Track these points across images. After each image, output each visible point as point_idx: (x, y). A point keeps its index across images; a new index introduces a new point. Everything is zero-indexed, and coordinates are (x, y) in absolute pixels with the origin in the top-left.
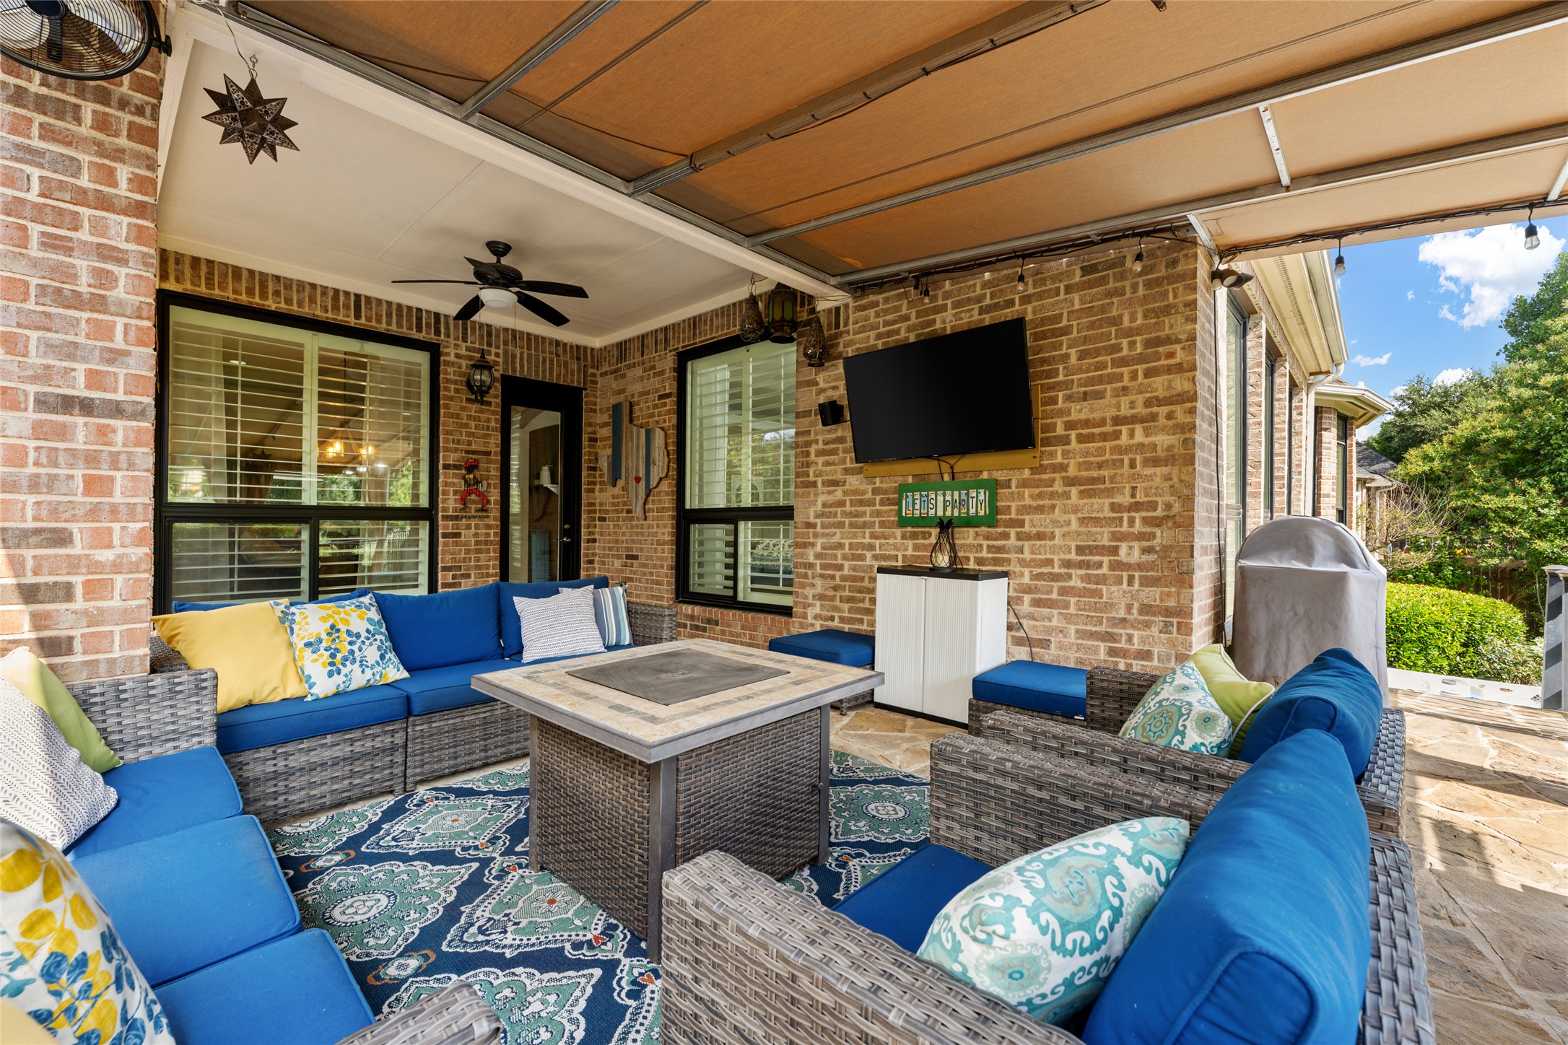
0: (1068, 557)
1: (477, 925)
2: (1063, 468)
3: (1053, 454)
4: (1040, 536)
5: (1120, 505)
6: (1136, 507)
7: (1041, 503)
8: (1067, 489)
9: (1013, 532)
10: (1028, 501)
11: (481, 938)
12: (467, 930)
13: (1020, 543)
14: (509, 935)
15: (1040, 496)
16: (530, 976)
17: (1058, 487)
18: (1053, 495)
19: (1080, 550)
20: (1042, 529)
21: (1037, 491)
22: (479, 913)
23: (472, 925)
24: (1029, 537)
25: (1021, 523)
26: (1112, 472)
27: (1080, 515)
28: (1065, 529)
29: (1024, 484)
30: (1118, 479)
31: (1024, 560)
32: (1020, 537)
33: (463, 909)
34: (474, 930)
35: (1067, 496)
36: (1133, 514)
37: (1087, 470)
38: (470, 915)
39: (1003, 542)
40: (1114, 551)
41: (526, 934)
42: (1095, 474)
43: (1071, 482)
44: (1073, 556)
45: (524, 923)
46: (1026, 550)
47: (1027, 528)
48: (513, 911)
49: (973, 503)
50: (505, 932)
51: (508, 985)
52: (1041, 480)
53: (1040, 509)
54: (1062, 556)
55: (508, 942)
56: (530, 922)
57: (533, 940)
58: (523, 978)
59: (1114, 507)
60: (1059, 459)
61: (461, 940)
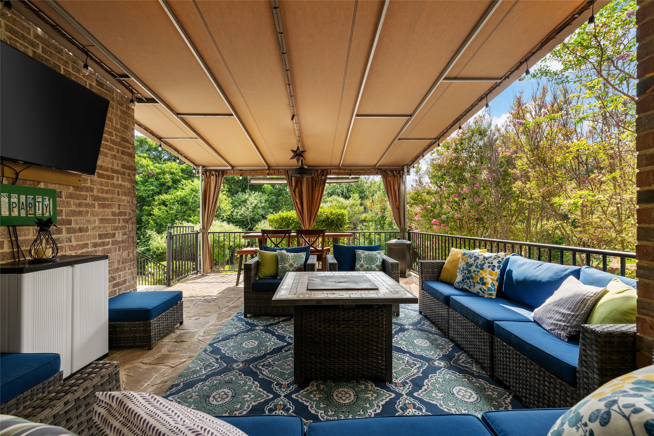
0: (95, 241)
1: (416, 367)
2: (92, 190)
3: (86, 180)
4: (81, 230)
5: (115, 213)
6: (120, 214)
7: (81, 209)
8: (94, 202)
9: (64, 228)
10: (73, 208)
11: (416, 362)
12: (420, 366)
13: (69, 235)
14: (407, 360)
15: (80, 205)
16: (404, 348)
17: (89, 201)
18: (87, 205)
19: (100, 236)
20: (82, 226)
21: (78, 202)
22: (416, 371)
23: (418, 367)
24: (74, 231)
25: (69, 222)
26: (112, 196)
27: (100, 217)
28: (94, 225)
29: (70, 196)
30: (114, 200)
31: (72, 246)
32: (69, 231)
33: (421, 375)
34: (418, 366)
35: (93, 206)
36: (119, 217)
37: (102, 193)
38: (418, 372)
39: (58, 236)
40: (114, 235)
41: (402, 358)
42: (105, 195)
43: (96, 198)
44: (98, 241)
45: (401, 362)
46: (73, 240)
47: (73, 225)
48: (403, 366)
49: (39, 206)
50: (408, 361)
51: (410, 348)
52: (80, 195)
53: (80, 213)
54: (93, 241)
55: (407, 358)
56: (399, 361)
57: (400, 356)
58: (405, 348)
59: (114, 214)
60: (89, 184)
61: (422, 364)
